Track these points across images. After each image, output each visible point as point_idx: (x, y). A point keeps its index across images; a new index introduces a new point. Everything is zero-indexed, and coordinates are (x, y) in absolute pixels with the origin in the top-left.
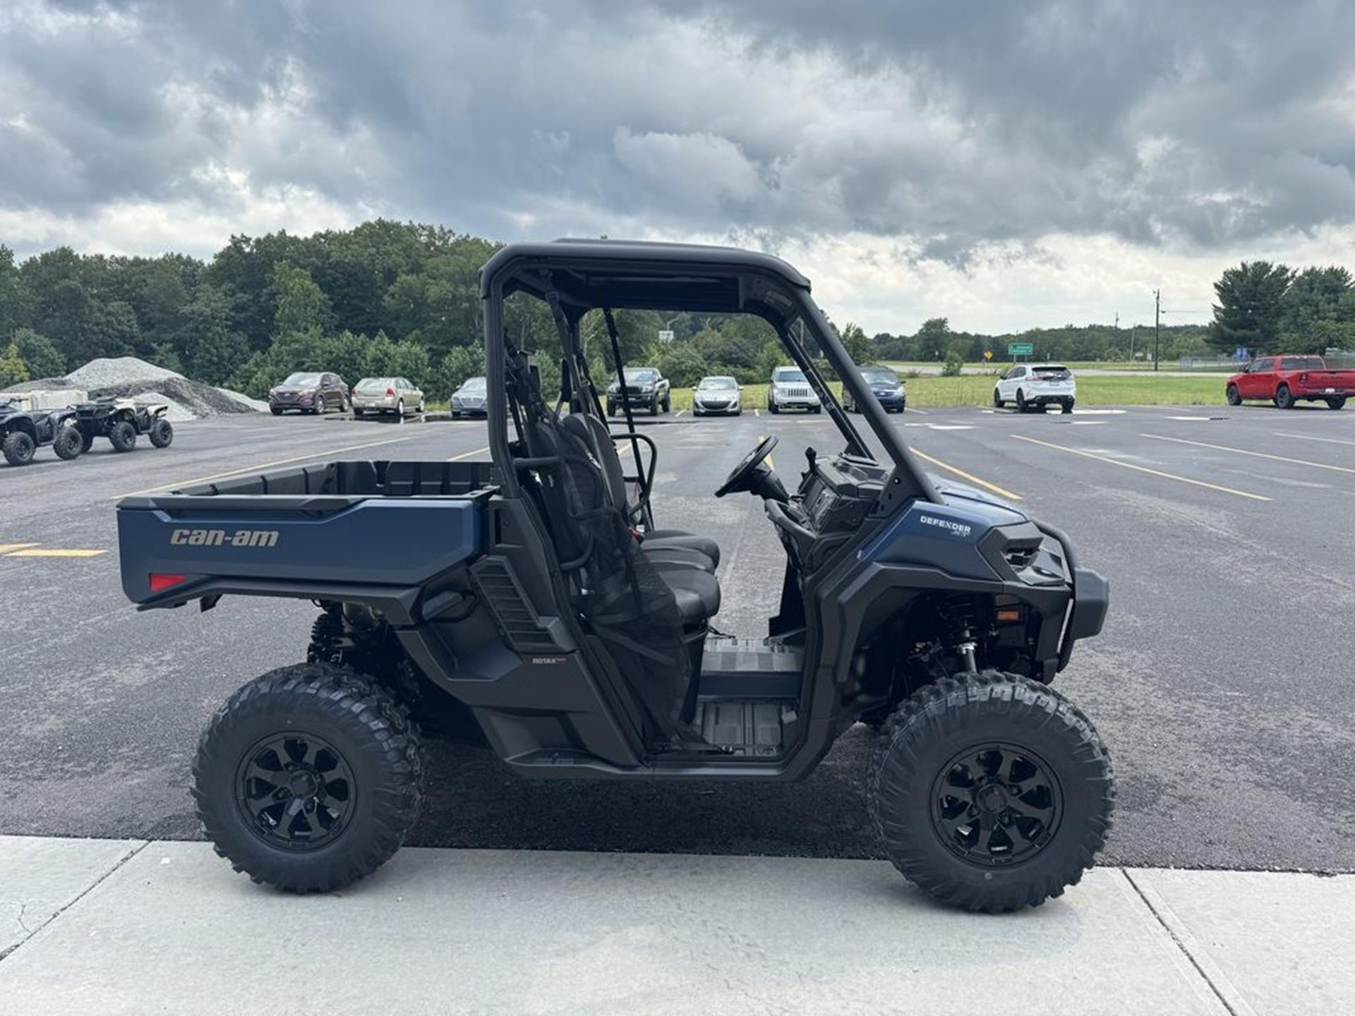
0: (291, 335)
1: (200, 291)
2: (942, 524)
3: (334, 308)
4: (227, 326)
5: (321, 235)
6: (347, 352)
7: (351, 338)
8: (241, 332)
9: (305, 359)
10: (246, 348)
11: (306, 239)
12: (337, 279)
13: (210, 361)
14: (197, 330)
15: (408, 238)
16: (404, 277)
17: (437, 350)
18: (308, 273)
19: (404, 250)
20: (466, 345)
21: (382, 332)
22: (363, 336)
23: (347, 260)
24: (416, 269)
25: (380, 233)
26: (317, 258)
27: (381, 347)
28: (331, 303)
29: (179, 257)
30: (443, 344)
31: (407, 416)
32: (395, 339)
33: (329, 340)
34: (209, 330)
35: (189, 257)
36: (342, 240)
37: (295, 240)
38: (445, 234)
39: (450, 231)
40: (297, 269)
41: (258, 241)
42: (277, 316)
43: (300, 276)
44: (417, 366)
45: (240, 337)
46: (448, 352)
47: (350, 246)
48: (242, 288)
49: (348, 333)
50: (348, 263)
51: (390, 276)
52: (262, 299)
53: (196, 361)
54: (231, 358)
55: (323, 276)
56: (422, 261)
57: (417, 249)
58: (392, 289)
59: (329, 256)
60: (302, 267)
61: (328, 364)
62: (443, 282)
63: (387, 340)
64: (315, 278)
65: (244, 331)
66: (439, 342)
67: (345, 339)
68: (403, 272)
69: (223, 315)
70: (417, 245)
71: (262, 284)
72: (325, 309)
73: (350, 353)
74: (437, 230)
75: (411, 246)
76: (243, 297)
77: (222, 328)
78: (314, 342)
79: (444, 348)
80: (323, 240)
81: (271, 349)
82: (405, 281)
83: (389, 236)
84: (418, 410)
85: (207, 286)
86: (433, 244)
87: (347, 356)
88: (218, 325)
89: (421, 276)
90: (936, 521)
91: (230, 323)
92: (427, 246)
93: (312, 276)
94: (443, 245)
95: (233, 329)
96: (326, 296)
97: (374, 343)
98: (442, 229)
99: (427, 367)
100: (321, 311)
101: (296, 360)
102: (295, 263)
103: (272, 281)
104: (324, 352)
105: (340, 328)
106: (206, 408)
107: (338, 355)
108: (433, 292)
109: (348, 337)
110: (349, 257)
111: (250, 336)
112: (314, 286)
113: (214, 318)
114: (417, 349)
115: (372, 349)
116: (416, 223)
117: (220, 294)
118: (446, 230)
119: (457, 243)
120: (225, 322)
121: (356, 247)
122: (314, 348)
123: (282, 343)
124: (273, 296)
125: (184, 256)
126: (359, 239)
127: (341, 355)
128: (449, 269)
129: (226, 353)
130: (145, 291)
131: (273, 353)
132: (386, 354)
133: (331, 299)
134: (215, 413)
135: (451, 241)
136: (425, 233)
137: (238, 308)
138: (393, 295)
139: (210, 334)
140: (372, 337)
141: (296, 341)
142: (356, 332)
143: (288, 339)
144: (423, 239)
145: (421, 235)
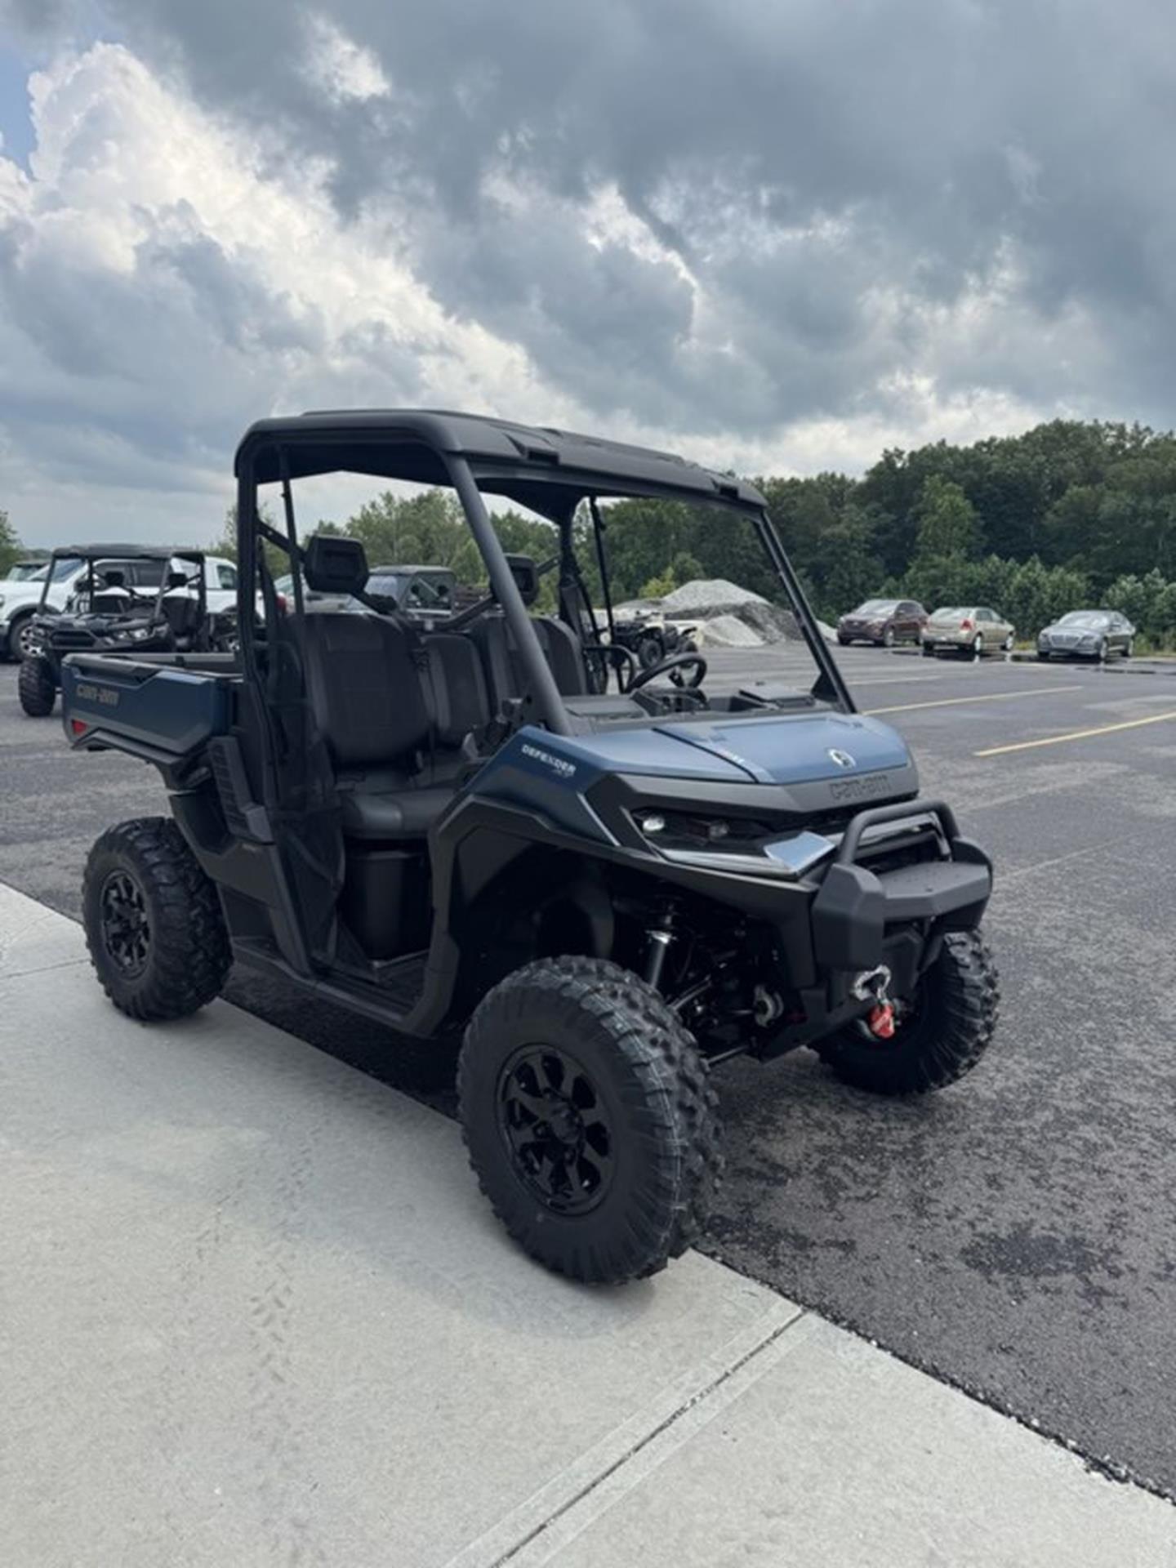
0: (931, 560)
1: (844, 512)
2: (544, 757)
3: (985, 529)
4: (865, 550)
5: (983, 444)
6: (990, 579)
7: (998, 564)
8: (878, 556)
9: (940, 587)
10: (880, 574)
11: (966, 449)
12: (995, 494)
13: (841, 587)
14: (833, 553)
15: (1089, 440)
16: (1075, 489)
17: (1100, 578)
18: (961, 488)
19: (1082, 455)
20: (1140, 573)
21: (1036, 557)
22: (1012, 562)
23: (1008, 472)
24: (1093, 478)
25: (1056, 436)
26: (975, 470)
27: (1030, 574)
28: (982, 523)
29: (833, 476)
30: (1109, 571)
31: (984, 654)
32: (1050, 565)
33: (972, 567)
34: (845, 553)
35: (843, 477)
36: (1008, 448)
37: (953, 451)
38: (1140, 433)
39: (1148, 429)
40: (950, 484)
41: (912, 455)
42: (919, 538)
43: (951, 491)
44: (1070, 596)
45: (876, 562)
46: (1114, 581)
47: (1016, 454)
48: (888, 508)
49: (995, 558)
50: (1010, 476)
51: (1059, 488)
52: (907, 520)
53: (828, 587)
54: (863, 584)
55: (979, 491)
56: (1101, 467)
57: (1099, 454)
58: (1058, 504)
59: (989, 467)
60: (955, 481)
61: (967, 594)
62: (1123, 494)
63: (1039, 566)
64: (968, 494)
65: (882, 555)
66: (1105, 568)
67: (990, 565)
68: (1075, 483)
69: (863, 538)
70: (1099, 449)
71: (909, 503)
72: (973, 529)
73: (995, 581)
74: (1129, 429)
75: (1091, 450)
76: (887, 517)
77: (860, 552)
78: (954, 568)
79: (1109, 575)
80: (985, 449)
81: (906, 575)
82: (1077, 494)
83: (1067, 440)
84: (1004, 648)
85: (853, 506)
86: (1122, 447)
87: (989, 584)
88: (855, 548)
89: (1097, 487)
90: (538, 753)
91: (868, 546)
92: (1113, 448)
93: (966, 492)
94: (1134, 447)
95: (870, 553)
96: (978, 514)
97: (1024, 569)
98: (1136, 426)
99: (1084, 598)
100: (969, 532)
101: (931, 588)
102: (949, 476)
103: (921, 499)
104: (964, 580)
105: (987, 552)
106: (777, 633)
107: (979, 583)
108: (1108, 505)
109: (994, 563)
110: (1012, 468)
111: (888, 562)
112: (967, 504)
113: (852, 540)
114: (1073, 578)
115: (1019, 577)
116: (1102, 423)
117: (863, 515)
118: (1142, 426)
119: (1155, 443)
120: (863, 546)
121: (1022, 455)
122: (953, 575)
123: (920, 568)
124: (917, 516)
125: (838, 475)
126: (1028, 445)
127: (983, 583)
128: (1135, 477)
129: (858, 580)
130: (792, 513)
131: (907, 581)
132: (1035, 583)
133: (983, 518)
134: (784, 640)
135: (1147, 441)
136: (1114, 433)
137: (881, 530)
138: (1055, 512)
139: (845, 559)
140: (1023, 562)
141: (935, 567)
142: (1005, 557)
143: (927, 564)
144: (1110, 441)
145: (1107, 436)
